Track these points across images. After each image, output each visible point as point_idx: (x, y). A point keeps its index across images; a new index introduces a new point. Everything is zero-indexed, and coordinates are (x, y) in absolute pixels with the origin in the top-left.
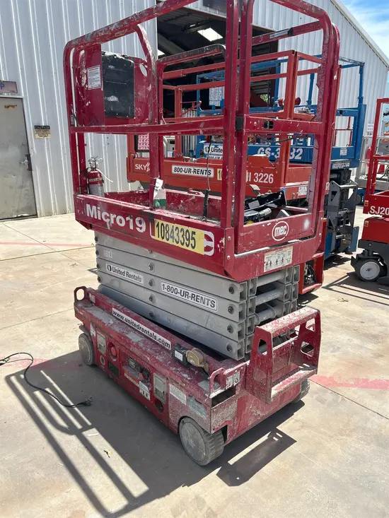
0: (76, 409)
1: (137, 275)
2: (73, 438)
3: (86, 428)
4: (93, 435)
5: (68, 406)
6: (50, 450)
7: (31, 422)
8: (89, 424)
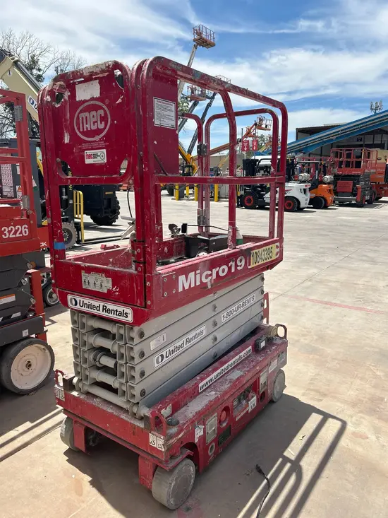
0: (268, 477)
1: (198, 331)
2: (303, 463)
3: (286, 460)
4: (291, 452)
5: (269, 485)
6: (326, 472)
7: (309, 504)
8: (281, 460)
